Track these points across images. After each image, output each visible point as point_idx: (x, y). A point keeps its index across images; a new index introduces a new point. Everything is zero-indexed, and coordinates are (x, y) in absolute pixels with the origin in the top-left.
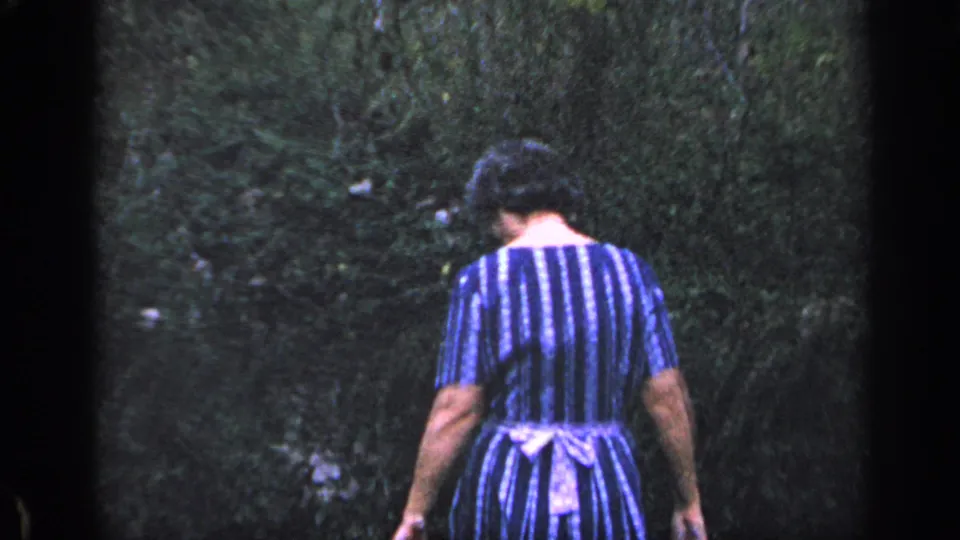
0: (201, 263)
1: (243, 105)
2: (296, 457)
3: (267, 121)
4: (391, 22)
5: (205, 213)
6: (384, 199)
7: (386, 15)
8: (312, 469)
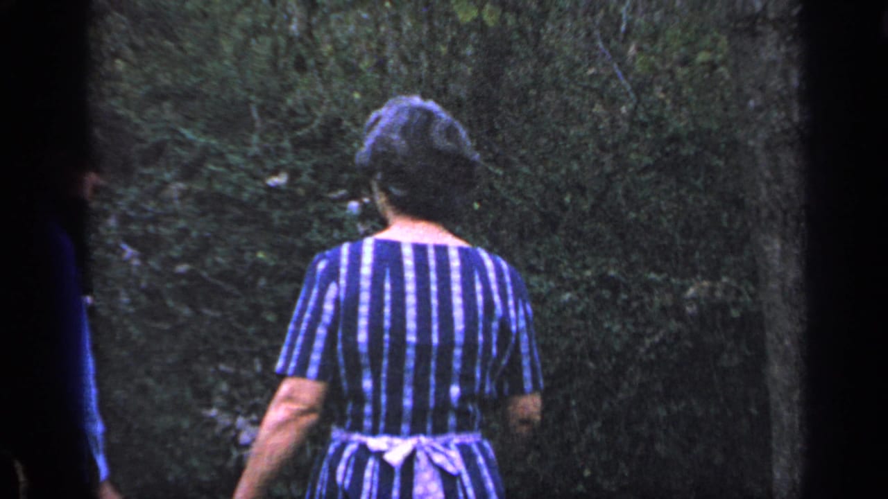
0: (129, 251)
1: (167, 105)
2: (225, 420)
3: (189, 120)
4: (304, 27)
5: (133, 206)
6: (301, 191)
7: (301, 20)
8: (238, 432)
